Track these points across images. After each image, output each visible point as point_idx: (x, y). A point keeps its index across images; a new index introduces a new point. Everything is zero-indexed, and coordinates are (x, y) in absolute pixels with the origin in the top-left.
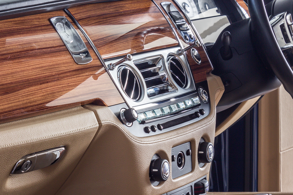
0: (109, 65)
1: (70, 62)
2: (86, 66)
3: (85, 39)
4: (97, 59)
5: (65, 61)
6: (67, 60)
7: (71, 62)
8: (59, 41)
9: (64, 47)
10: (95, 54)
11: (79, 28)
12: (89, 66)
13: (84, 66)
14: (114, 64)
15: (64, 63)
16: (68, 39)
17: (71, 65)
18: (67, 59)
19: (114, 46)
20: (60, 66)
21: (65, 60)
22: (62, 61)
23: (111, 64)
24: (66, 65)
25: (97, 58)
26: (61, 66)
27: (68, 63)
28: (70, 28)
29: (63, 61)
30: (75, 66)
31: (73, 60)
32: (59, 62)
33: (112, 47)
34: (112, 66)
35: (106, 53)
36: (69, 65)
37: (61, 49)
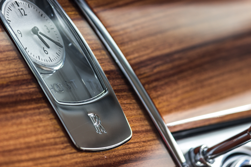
0: (193, 154)
1: (51, 144)
2: (110, 158)
3: (107, 57)
4: (147, 131)
5: (33, 139)
6: (40, 137)
7: (56, 144)
8: (12, 66)
9: (32, 88)
10: (140, 112)
11: (84, 17)
12: (120, 159)
13: (103, 159)
14: (209, 150)
15: (29, 148)
16: (46, 57)
17: (54, 153)
18: (41, 133)
19: (210, 85)
20: (15, 158)
21: (36, 134)
22: (22, 140)
23: (197, 150)
24: (38, 155)
25: (149, 128)
26: (19, 158)
27: (45, 145)
28: (53, 18)
29: (27, 140)
30: (68, 156)
31: (62, 134)
32: (12, 142)
33: (202, 87)
34: (200, 157)
35: (179, 108)
36: (47, 154)
37: (21, 95)
